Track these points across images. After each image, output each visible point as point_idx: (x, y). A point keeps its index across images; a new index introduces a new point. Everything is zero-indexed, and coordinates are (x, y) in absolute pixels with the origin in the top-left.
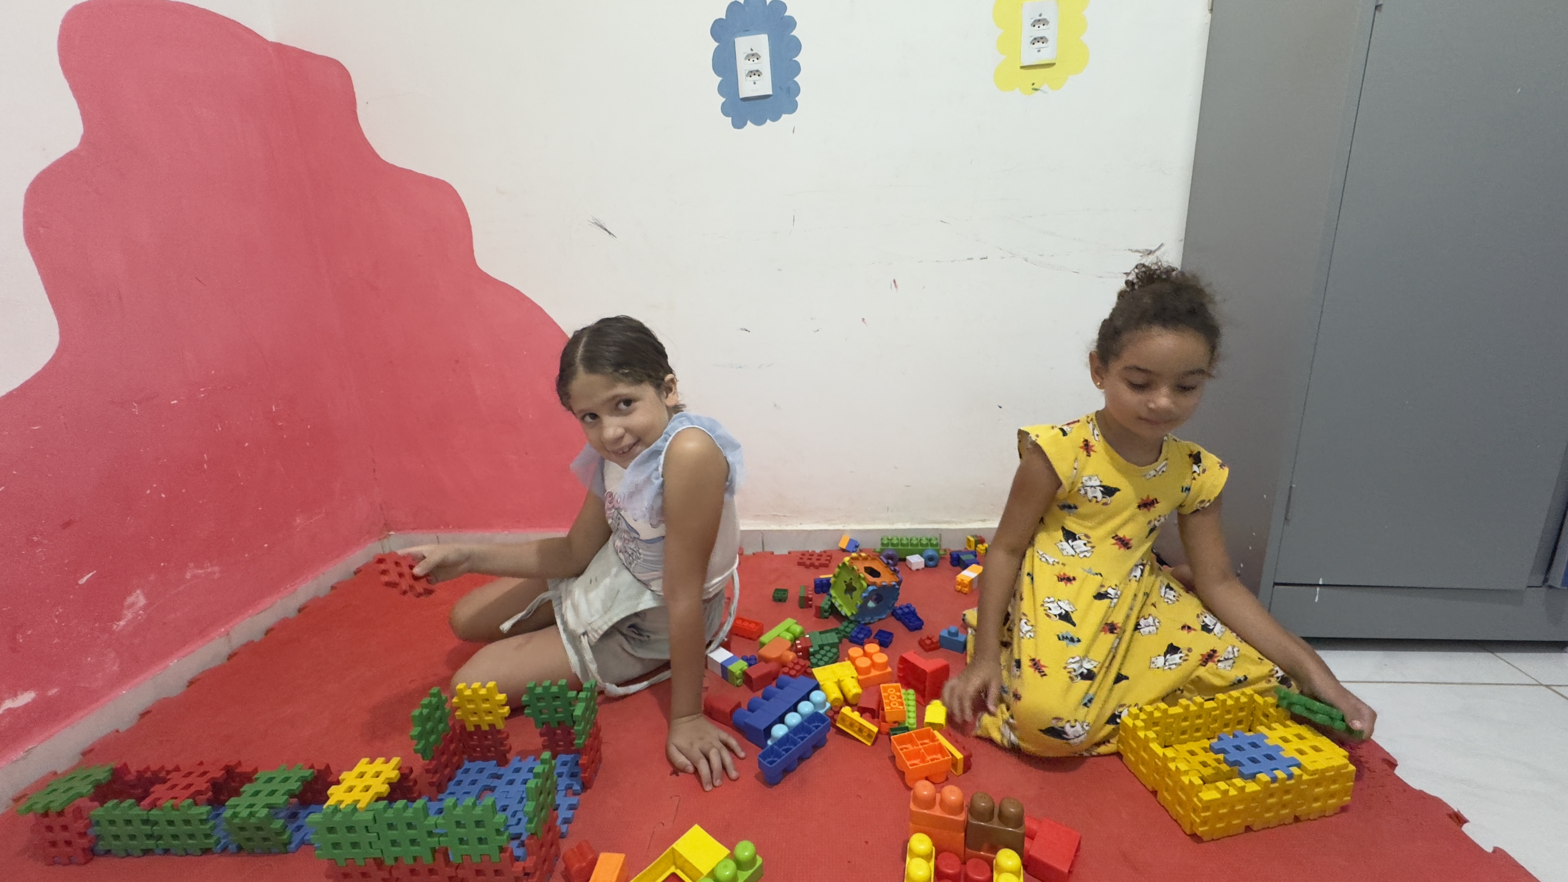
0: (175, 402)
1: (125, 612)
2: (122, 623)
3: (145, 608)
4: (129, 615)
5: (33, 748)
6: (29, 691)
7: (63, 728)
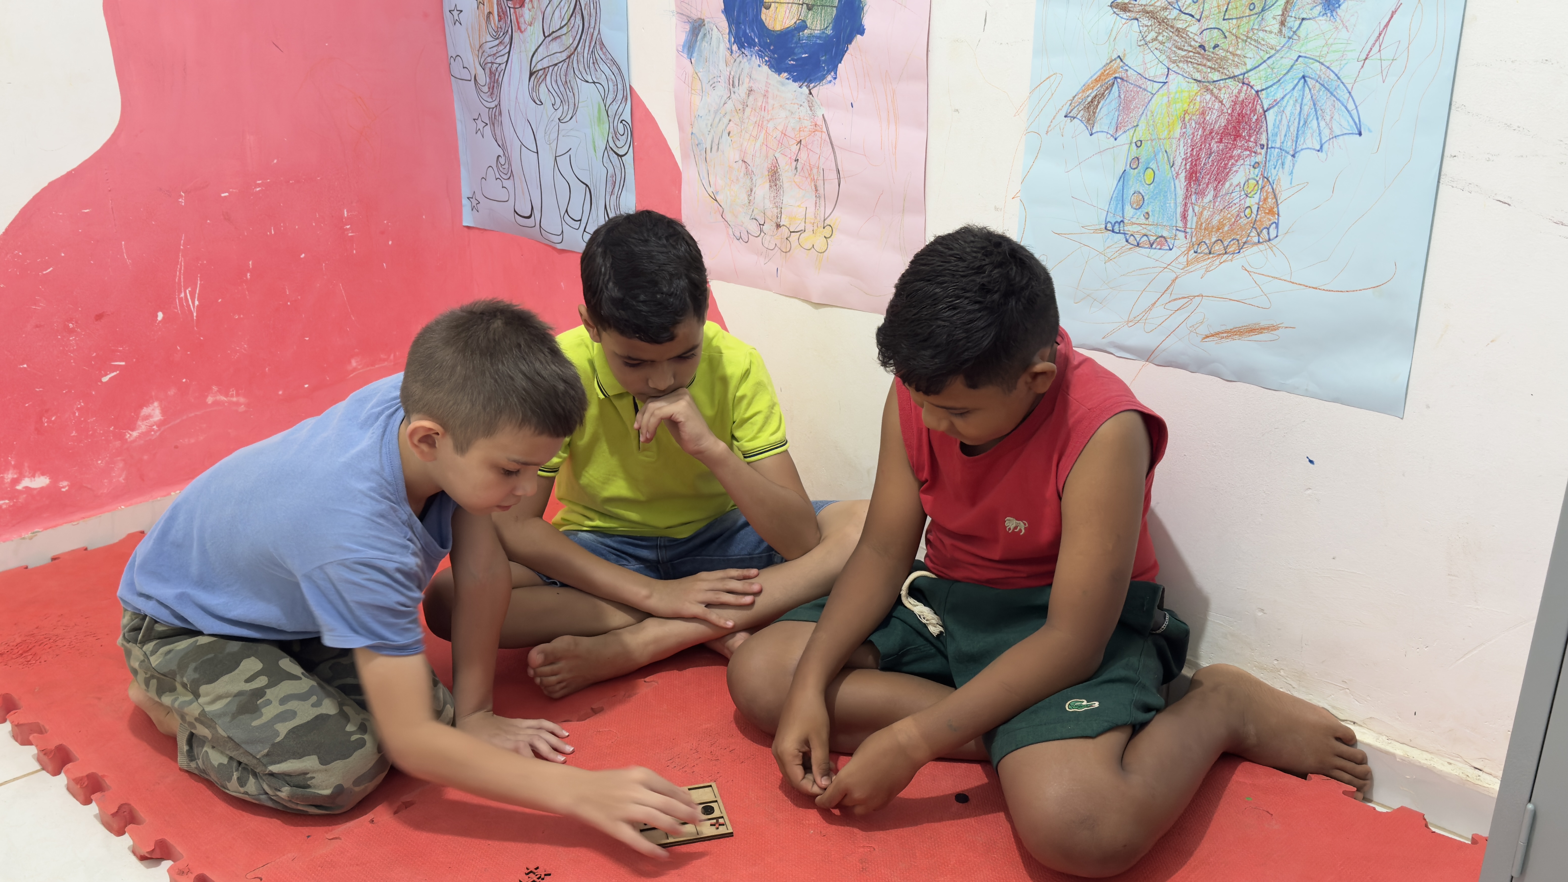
0: (227, 194)
1: (139, 423)
2: (135, 434)
3: (160, 424)
4: (143, 427)
5: (39, 532)
6: (45, 477)
7: (66, 523)
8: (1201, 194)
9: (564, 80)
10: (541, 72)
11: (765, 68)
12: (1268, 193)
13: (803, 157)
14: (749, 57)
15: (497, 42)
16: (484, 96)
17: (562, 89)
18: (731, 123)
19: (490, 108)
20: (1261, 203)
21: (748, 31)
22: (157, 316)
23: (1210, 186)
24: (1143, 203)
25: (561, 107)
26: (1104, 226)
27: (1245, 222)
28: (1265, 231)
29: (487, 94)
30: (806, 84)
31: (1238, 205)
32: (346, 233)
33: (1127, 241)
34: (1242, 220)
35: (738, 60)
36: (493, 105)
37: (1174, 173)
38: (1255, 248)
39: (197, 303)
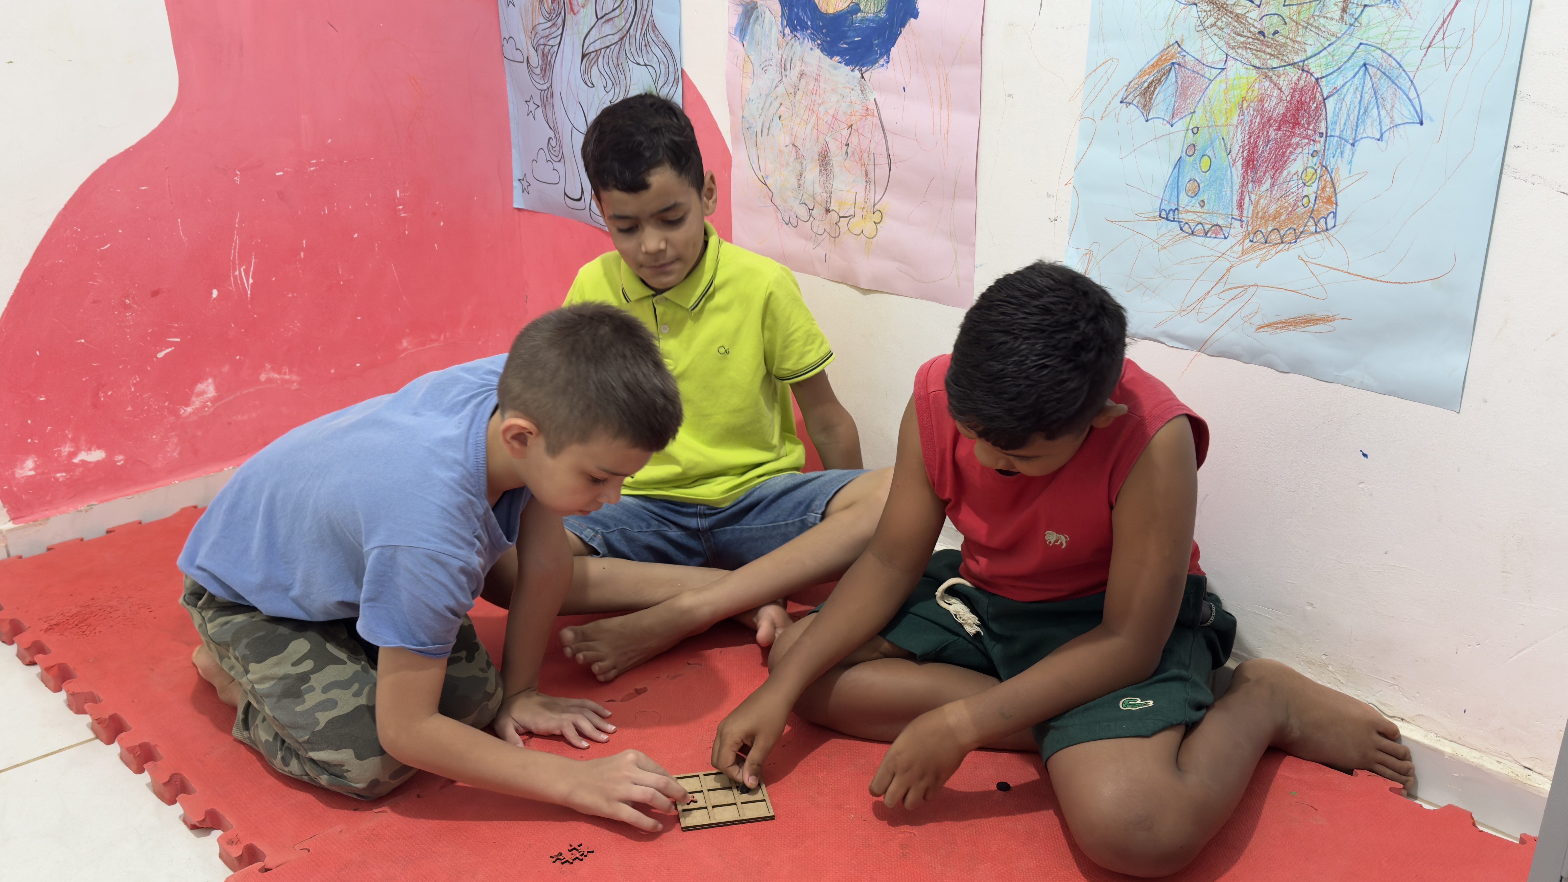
0: (281, 173)
1: (194, 399)
2: (189, 410)
3: (214, 400)
4: (197, 403)
5: (95, 505)
6: (101, 450)
7: (120, 497)
8: (1258, 182)
9: (615, 62)
10: (593, 55)
11: (818, 52)
12: (1326, 182)
13: (854, 141)
14: (801, 40)
15: (550, 24)
16: (537, 78)
17: (614, 71)
18: (782, 106)
19: (542, 90)
20: (1319, 192)
21: (800, 14)
22: (211, 293)
23: (1267, 174)
24: (1199, 190)
25: (613, 90)
26: (1158, 214)
27: (1302, 211)
28: (1323, 221)
29: (539, 76)
30: (858, 67)
31: (1295, 194)
32: (398, 213)
33: (1181, 229)
34: (1299, 209)
35: (790, 43)
36: (545, 87)
37: (1231, 160)
38: (1312, 238)
39: (251, 281)
